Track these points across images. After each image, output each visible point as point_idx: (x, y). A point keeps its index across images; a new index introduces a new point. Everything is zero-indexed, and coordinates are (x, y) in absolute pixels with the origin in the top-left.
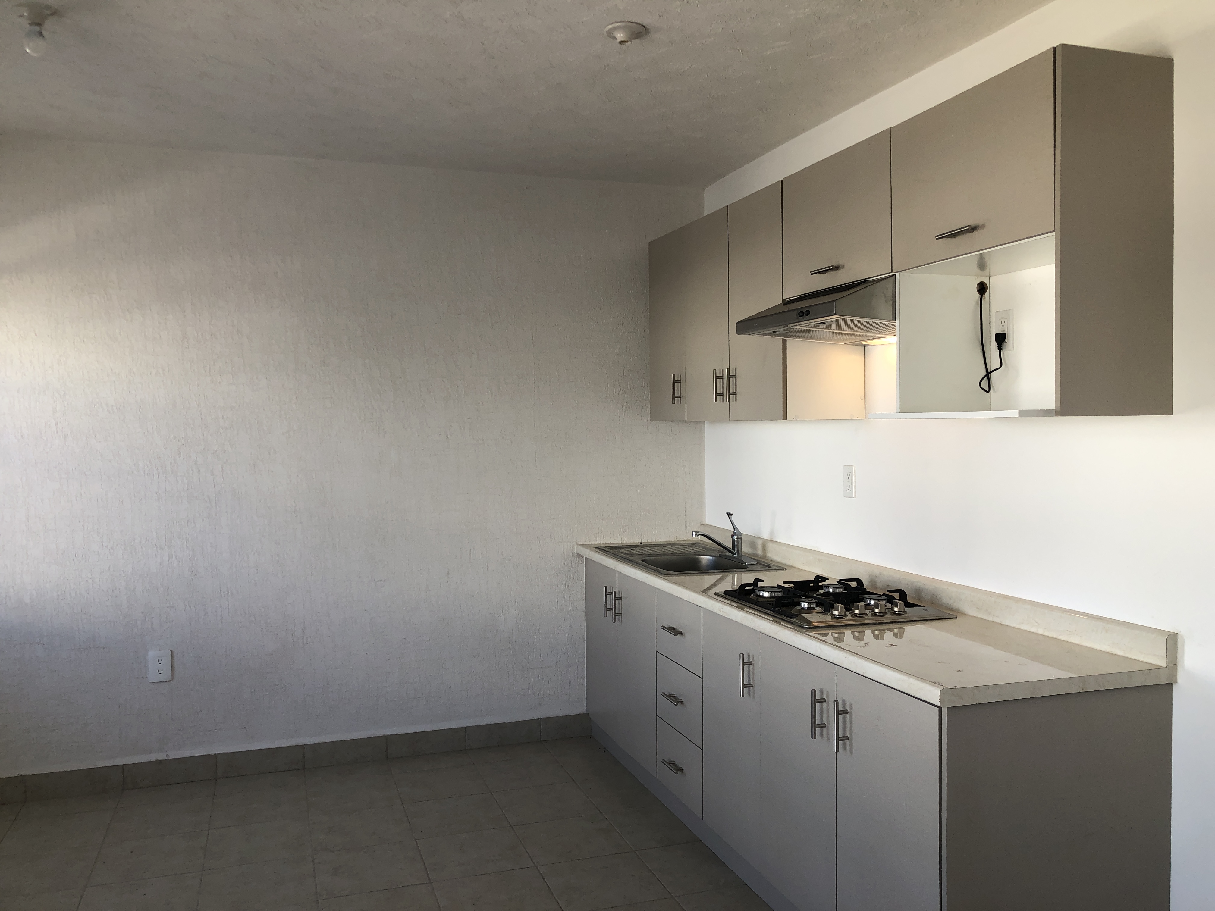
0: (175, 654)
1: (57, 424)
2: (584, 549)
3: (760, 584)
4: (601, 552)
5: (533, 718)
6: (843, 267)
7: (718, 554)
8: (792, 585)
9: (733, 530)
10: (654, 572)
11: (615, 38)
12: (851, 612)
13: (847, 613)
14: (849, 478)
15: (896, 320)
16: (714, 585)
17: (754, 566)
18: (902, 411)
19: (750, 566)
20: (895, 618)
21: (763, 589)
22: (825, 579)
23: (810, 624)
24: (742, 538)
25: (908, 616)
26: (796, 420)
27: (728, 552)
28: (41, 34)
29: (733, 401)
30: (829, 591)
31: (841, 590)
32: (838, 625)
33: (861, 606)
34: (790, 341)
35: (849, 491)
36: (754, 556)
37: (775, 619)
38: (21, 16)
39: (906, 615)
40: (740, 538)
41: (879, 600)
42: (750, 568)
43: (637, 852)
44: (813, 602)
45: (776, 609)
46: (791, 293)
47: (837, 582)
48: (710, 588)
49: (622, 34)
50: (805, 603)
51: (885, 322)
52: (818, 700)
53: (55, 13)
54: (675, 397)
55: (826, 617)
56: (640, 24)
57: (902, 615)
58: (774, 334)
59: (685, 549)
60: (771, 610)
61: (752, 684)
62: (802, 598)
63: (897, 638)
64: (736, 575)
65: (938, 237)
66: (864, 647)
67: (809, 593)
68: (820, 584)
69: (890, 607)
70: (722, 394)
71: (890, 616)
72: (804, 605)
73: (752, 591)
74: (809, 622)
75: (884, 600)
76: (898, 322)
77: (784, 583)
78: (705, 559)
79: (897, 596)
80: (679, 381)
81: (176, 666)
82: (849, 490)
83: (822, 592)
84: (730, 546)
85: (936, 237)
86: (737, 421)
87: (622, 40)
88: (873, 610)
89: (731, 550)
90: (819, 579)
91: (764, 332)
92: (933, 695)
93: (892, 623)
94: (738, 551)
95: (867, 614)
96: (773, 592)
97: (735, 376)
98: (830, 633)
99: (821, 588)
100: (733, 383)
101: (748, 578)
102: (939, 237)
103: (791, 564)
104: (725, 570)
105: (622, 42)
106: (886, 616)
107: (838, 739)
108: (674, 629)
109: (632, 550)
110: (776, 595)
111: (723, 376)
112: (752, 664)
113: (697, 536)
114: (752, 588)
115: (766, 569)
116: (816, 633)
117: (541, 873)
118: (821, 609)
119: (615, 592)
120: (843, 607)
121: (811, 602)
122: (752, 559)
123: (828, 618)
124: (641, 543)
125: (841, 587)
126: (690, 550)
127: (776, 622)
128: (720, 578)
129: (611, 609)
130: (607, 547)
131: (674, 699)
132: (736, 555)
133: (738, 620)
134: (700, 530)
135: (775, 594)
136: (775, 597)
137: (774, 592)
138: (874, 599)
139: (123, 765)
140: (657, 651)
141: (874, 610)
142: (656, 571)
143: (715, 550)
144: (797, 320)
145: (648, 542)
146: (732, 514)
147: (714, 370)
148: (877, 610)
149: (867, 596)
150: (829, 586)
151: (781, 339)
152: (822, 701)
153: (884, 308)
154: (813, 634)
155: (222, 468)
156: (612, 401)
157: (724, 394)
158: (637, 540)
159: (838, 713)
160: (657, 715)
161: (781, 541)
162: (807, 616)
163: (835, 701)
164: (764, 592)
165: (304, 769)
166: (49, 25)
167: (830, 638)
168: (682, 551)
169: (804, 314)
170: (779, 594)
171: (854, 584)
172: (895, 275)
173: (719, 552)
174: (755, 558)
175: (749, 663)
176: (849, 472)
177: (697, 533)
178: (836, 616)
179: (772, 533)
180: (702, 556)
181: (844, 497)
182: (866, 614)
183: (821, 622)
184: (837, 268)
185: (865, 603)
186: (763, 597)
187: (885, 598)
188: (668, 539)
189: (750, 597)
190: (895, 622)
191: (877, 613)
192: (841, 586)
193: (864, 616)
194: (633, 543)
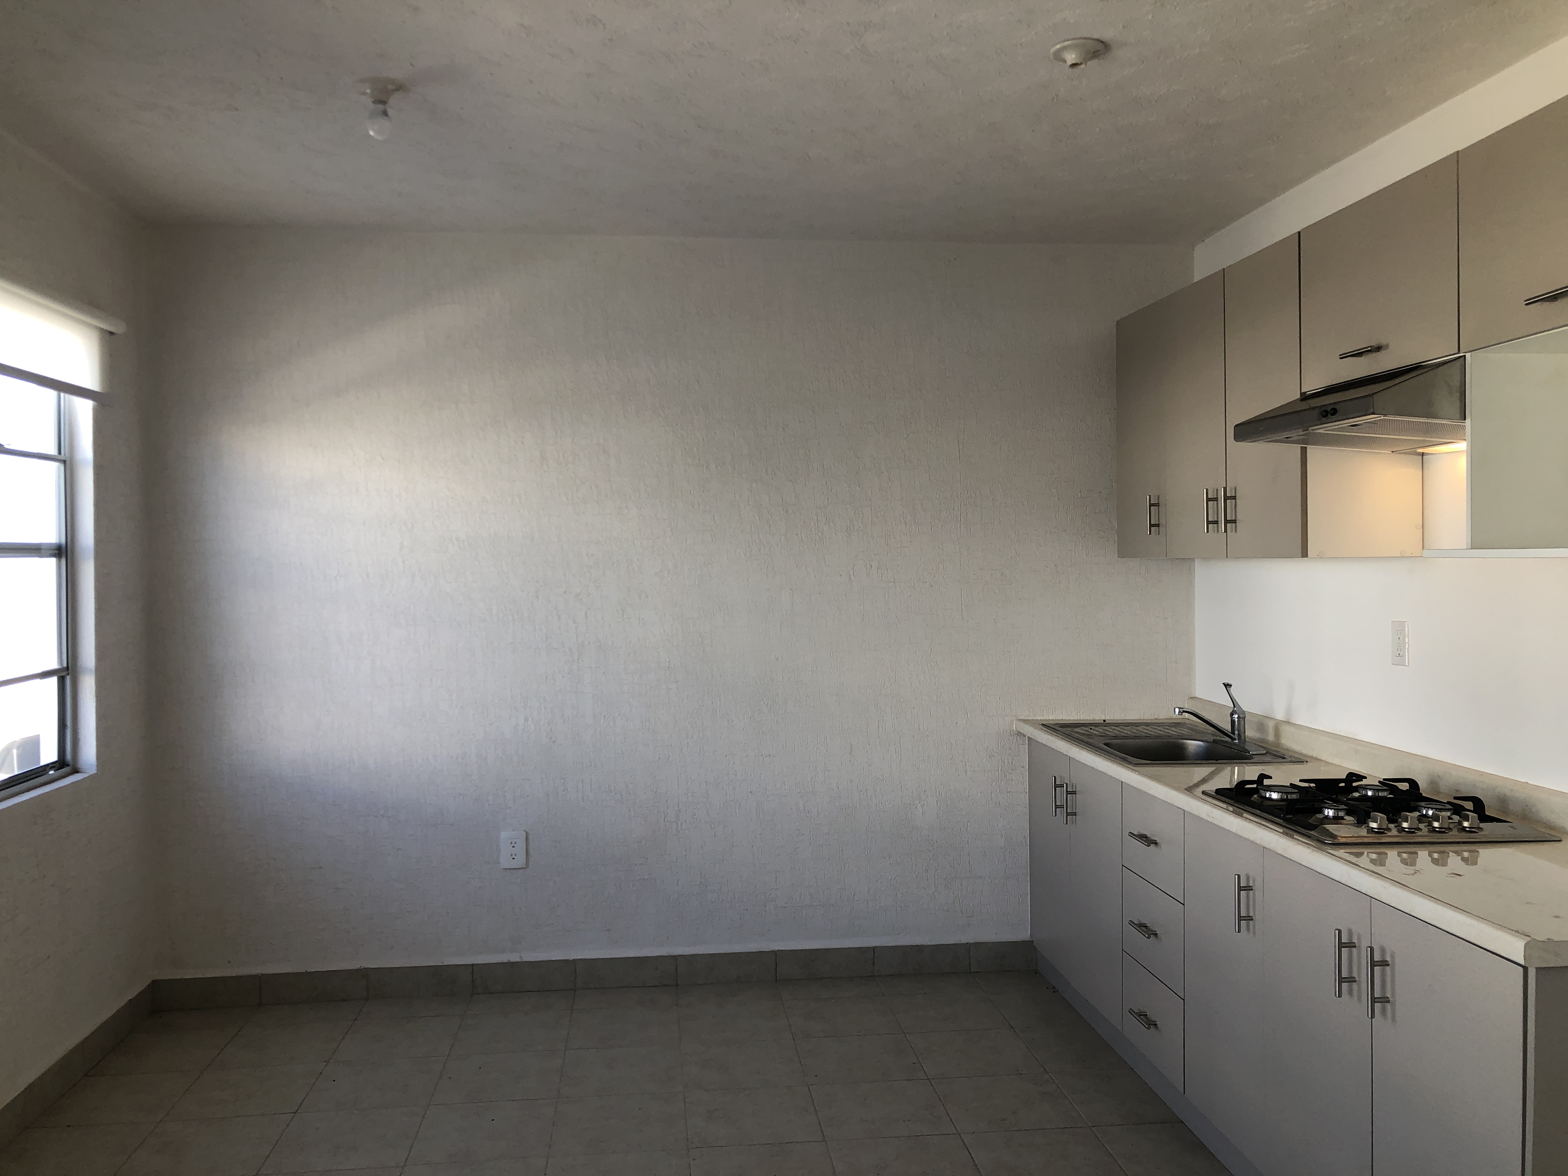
0: (530, 837)
1: (403, 562)
2: (1026, 725)
3: (1266, 782)
4: (1049, 731)
5: (960, 941)
6: (1387, 346)
7: (1211, 738)
8: (1313, 785)
9: (1233, 707)
10: (1120, 761)
11: (1065, 61)
12: (1397, 824)
13: (1391, 826)
14: (1399, 638)
15: (1465, 419)
16: (1204, 781)
17: (1261, 756)
18: (1475, 545)
19: (1256, 756)
20: (1464, 837)
21: (1270, 788)
22: (1361, 778)
23: (1335, 839)
24: (1245, 717)
25: (1486, 835)
26: (1320, 557)
27: (1225, 737)
28: (385, 113)
29: (1232, 531)
30: (1366, 795)
31: (1384, 794)
32: (1378, 842)
33: (1412, 817)
34: (1311, 450)
35: (1399, 656)
36: (1262, 742)
37: (1287, 831)
38: (365, 94)
39: (1482, 833)
40: (1242, 718)
41: (1440, 810)
42: (1256, 759)
43: (1092, 1128)
44: (1341, 809)
45: (1288, 816)
46: (1313, 384)
47: (1380, 782)
48: (1197, 785)
49: (1075, 54)
50: (1329, 810)
51: (1450, 423)
52: (1345, 945)
53: (400, 88)
54: (1151, 525)
55: (1359, 829)
56: (1098, 40)
57: (1475, 832)
58: (1287, 440)
59: (1166, 730)
60: (1281, 819)
61: (1252, 917)
62: (1326, 803)
63: (1468, 865)
64: (1236, 768)
65: (1527, 302)
66: (1413, 874)
67: (1337, 797)
68: (1354, 784)
69: (1458, 821)
70: (1216, 522)
71: (1457, 833)
72: (1328, 812)
73: (1255, 791)
74: (1334, 836)
75: (1448, 810)
76: (1468, 421)
77: (1301, 781)
78: (1193, 745)
79: (1469, 805)
80: (1157, 505)
81: (531, 851)
82: (1399, 654)
83: (1357, 796)
84: (1227, 727)
85: (1526, 301)
86: (1237, 558)
87: (1074, 62)
88: (1430, 824)
89: (1229, 733)
90: (1353, 777)
91: (1275, 439)
92: (1515, 948)
93: (1459, 843)
94: (1239, 735)
95: (1421, 830)
96: (1284, 792)
97: (1234, 498)
98: (1366, 853)
99: (1356, 789)
100: (1231, 508)
101: (1251, 772)
102: (1530, 302)
103: (1315, 755)
104: (1219, 761)
105: (1074, 65)
106: (1450, 833)
107: (1374, 1000)
108: (1146, 837)
109: (1091, 729)
110: (1289, 798)
111: (1217, 498)
112: (1252, 890)
113: (1180, 714)
114: (1255, 786)
115: (1276, 760)
116: (1347, 852)
117: (965, 1144)
118: (1352, 819)
119: (1067, 784)
120: (1384, 817)
121: (1338, 809)
122: (1259, 746)
123: (1363, 832)
124: (1104, 721)
125: (1385, 790)
126: (1173, 732)
127: (1287, 834)
128: (1212, 772)
129: (1062, 807)
130: (1056, 724)
131: (1146, 930)
132: (1237, 741)
133: (1234, 830)
134: (1187, 706)
135: (1287, 796)
136: (1287, 800)
137: (1286, 793)
138: (1434, 808)
139: (473, 965)
140: (1123, 865)
141: (1432, 824)
142: (1124, 759)
143: (1208, 733)
144: (1319, 422)
145: (1114, 719)
146: (1231, 686)
147: (1205, 490)
148: (1436, 824)
149: (1423, 804)
150: (1368, 787)
151: (1297, 448)
152: (1351, 945)
153: (1448, 404)
154: (1341, 852)
155: (586, 614)
156: (1065, 531)
157: (1219, 523)
158: (1097, 716)
159: (1373, 964)
160: (1123, 950)
161: (1302, 723)
162: (1330, 827)
163: (1369, 947)
164: (1272, 793)
165: (677, 985)
166: (394, 101)
167: (1364, 861)
168: (1161, 733)
169: (1329, 414)
170: (1294, 796)
171: (1404, 786)
172: (1465, 356)
173: (1213, 735)
174: (1262, 745)
175: (1248, 888)
176: (1399, 629)
177: (1181, 710)
178: (1374, 830)
179: (1289, 711)
180: (1188, 741)
181: (1392, 664)
182: (1419, 829)
183: (1350, 837)
184: (1378, 349)
185: (1419, 814)
186: (1270, 799)
187: (1451, 807)
188: (1142, 716)
189: (1252, 799)
190: (1464, 843)
191: (1437, 828)
192: (1385, 788)
193: (1416, 831)
194: (1093, 720)
